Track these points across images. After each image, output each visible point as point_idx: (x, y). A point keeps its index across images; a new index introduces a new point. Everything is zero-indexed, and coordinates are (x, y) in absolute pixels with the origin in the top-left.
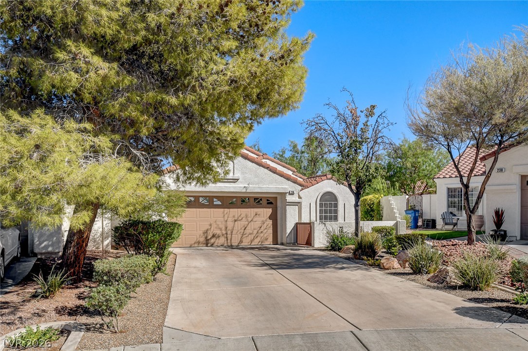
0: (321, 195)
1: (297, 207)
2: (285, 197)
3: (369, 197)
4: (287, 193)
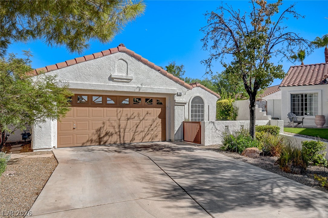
0: (192, 98)
1: (184, 107)
2: (174, 98)
3: (223, 101)
4: (176, 94)
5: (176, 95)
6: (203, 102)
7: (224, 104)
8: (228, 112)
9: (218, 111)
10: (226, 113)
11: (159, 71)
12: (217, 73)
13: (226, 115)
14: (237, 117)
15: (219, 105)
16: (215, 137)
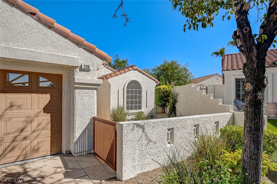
1: (95, 91)
2: (74, 75)
3: (162, 87)
4: (77, 67)
5: (78, 70)
6: (140, 87)
7: (163, 90)
8: (167, 98)
9: (157, 97)
10: (165, 99)
11: (34, 17)
12: (156, 66)
13: (165, 101)
14: (176, 103)
15: (158, 91)
16: (147, 156)
